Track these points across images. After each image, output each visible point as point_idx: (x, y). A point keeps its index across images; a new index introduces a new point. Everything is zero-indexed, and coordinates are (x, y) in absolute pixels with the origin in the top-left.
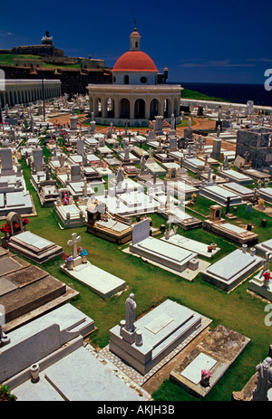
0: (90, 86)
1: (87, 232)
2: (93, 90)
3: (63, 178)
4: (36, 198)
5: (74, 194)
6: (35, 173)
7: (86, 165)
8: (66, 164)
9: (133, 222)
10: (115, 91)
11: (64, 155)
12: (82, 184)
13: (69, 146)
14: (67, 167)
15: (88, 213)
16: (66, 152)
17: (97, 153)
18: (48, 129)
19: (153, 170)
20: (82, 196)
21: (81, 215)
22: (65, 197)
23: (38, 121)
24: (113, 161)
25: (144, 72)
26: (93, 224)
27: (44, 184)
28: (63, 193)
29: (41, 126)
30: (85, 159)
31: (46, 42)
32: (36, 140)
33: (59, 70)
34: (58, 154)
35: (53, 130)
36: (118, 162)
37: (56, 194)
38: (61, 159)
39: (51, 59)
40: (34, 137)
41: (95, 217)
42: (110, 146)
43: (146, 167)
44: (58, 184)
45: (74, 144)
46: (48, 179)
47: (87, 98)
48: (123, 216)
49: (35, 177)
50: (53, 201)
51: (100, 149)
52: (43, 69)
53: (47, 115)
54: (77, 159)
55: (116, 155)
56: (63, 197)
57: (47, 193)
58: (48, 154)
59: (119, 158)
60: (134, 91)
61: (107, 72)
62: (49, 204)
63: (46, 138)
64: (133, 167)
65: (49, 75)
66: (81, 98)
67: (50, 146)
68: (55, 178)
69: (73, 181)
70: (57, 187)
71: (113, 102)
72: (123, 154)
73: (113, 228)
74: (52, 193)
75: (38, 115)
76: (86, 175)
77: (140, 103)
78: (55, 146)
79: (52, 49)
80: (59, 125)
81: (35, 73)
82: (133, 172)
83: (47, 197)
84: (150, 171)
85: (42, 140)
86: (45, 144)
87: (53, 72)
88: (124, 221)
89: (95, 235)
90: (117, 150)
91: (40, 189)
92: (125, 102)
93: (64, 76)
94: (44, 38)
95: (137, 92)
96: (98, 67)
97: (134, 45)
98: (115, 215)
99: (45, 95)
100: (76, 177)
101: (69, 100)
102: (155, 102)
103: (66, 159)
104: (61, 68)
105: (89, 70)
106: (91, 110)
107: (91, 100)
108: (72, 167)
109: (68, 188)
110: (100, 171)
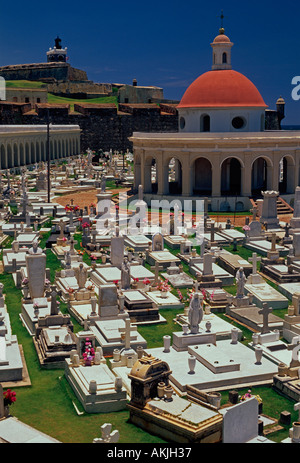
0: (137, 137)
1: (129, 422)
2: (142, 144)
3: (84, 310)
4: (30, 351)
5: (104, 343)
6: (29, 301)
7: (129, 287)
8: (88, 284)
9: (223, 405)
10: (182, 145)
11: (85, 266)
12: (121, 324)
13: (94, 249)
14: (90, 289)
15: (134, 382)
16: (91, 260)
17: (148, 263)
18: (55, 216)
19: (261, 297)
20: (119, 347)
21: (118, 387)
22: (87, 350)
23: (36, 201)
24: (180, 280)
25: (239, 109)
26: (142, 405)
27: (47, 323)
28: (84, 341)
29: (42, 211)
30: (126, 275)
31: (55, 58)
32: (31, 238)
33: (77, 108)
34: (75, 265)
35: (65, 219)
36: (190, 281)
37: (70, 342)
38: (80, 274)
39: (63, 87)
40: (28, 232)
41: (146, 392)
42: (175, 248)
43: (246, 292)
44: (74, 323)
45: (105, 244)
46: (54, 312)
47: (129, 157)
48: (204, 391)
49: (29, 308)
50: (63, 358)
51: (155, 255)
52: (48, 105)
53: (53, 190)
54: (112, 274)
55: (186, 266)
56: (83, 350)
57: (51, 341)
58: (54, 263)
59: (191, 273)
60: (221, 143)
61: (167, 109)
62: (54, 362)
63: (52, 233)
64: (219, 291)
65: (60, 115)
66: (117, 159)
67: (59, 249)
68: (67, 311)
69: (102, 317)
70: (71, 328)
71: (179, 165)
72: (201, 266)
73: (184, 416)
74: (62, 341)
75: (36, 189)
76: (128, 306)
77: (233, 166)
78: (67, 248)
79: (65, 69)
80: (76, 209)
81: (33, 112)
82: (221, 300)
83: (52, 348)
84: (255, 300)
85: (43, 237)
86: (49, 245)
87: (66, 110)
88: (206, 402)
89: (146, 430)
90: (188, 258)
91: (39, 332)
92: (202, 165)
93: (88, 118)
94: (52, 51)
95: (227, 145)
96: (150, 102)
97: (219, 59)
98: (186, 388)
99: (49, 153)
100: (108, 310)
101: (95, 161)
102: (261, 165)
103: (90, 275)
104: (82, 103)
105: (132, 106)
106: (138, 180)
107: (137, 163)
108: (102, 291)
109: (94, 331)
110: (155, 297)
